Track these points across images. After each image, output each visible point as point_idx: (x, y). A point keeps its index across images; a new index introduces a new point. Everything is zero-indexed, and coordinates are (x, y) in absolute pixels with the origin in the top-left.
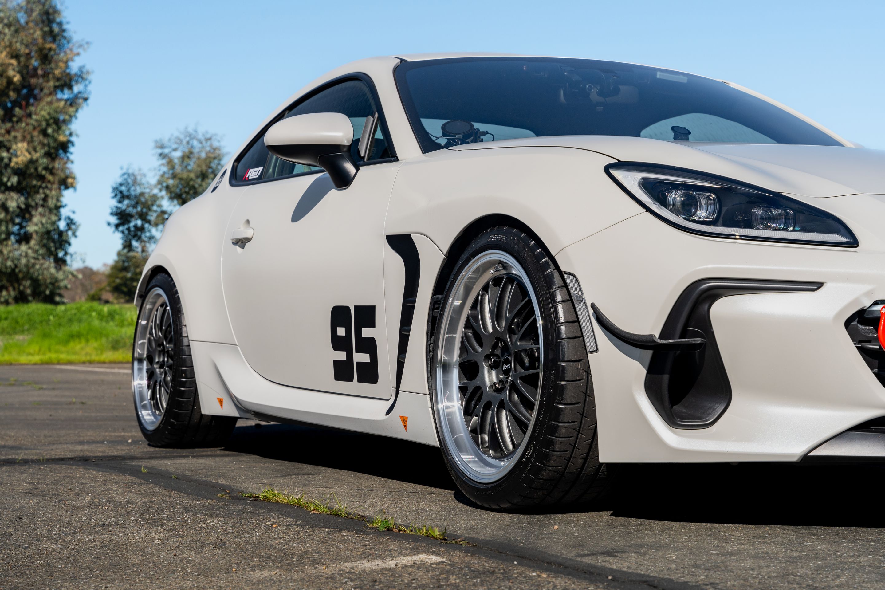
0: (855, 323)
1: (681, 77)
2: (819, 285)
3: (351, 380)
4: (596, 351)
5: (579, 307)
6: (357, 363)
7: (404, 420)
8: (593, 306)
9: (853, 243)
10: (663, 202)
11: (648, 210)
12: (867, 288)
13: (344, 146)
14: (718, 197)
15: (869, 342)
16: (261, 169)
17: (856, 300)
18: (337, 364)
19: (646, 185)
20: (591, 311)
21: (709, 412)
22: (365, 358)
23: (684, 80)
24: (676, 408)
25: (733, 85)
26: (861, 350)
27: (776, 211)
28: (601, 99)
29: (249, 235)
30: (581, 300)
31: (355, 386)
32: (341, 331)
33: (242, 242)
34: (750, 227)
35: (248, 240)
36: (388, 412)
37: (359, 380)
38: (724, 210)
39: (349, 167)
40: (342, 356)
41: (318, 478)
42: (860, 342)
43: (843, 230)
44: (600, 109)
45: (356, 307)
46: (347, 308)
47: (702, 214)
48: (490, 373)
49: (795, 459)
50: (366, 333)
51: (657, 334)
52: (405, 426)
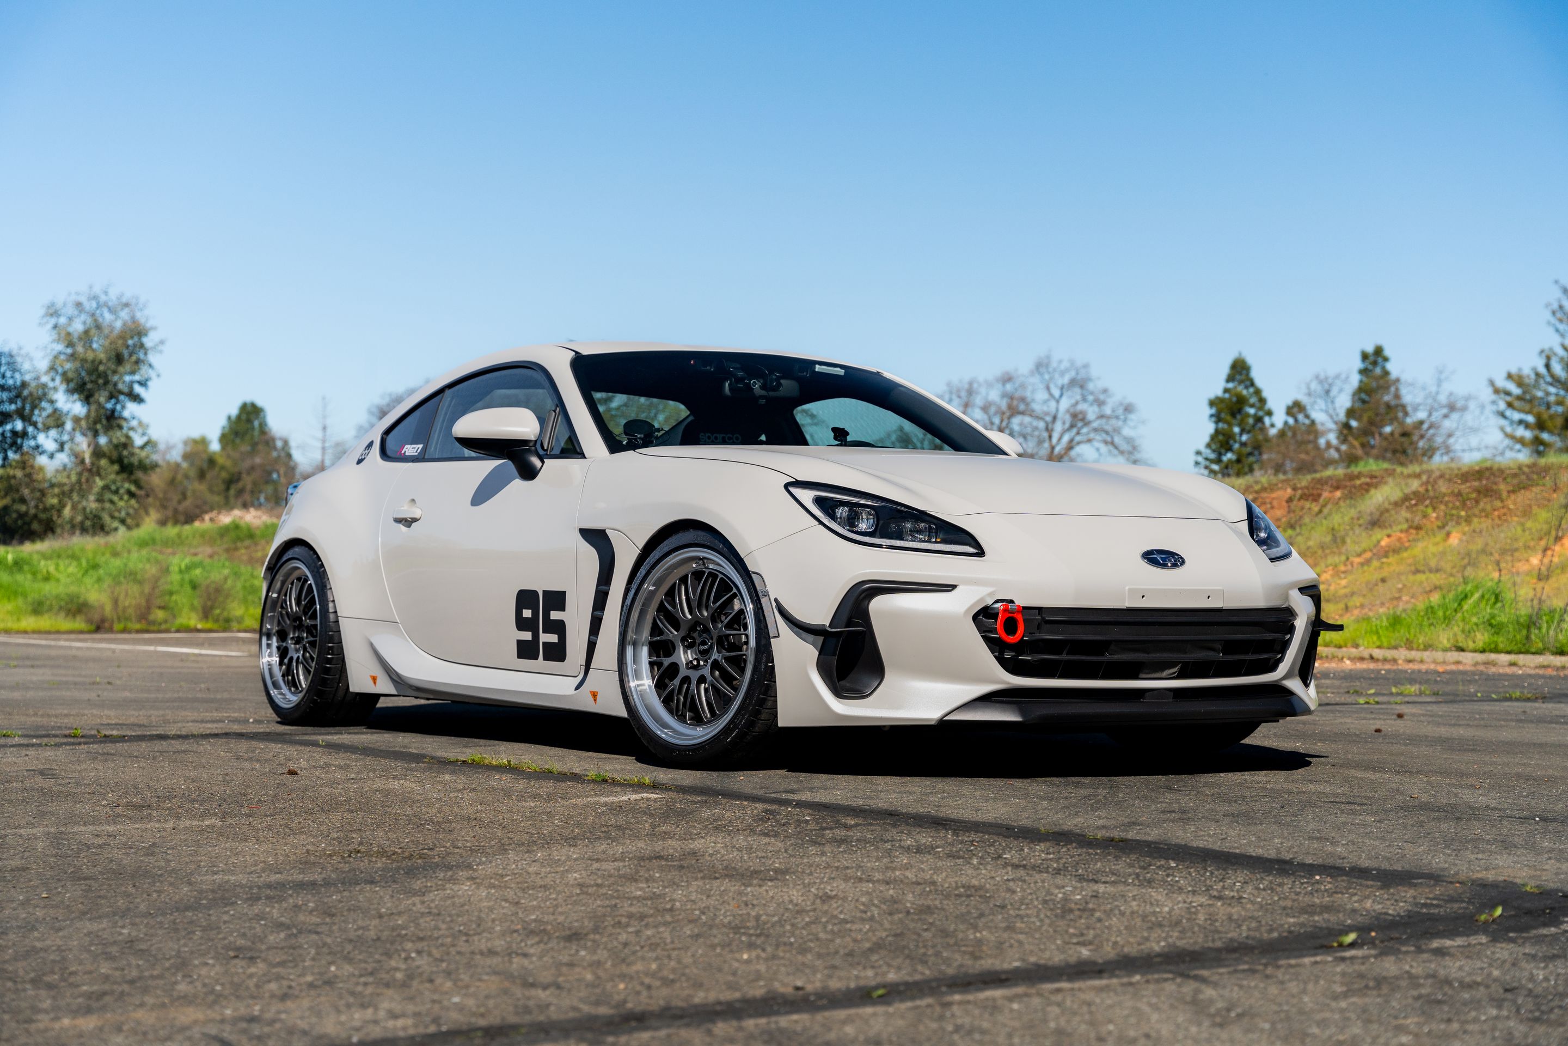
0: (981, 617)
1: (838, 369)
2: (952, 587)
3: (536, 658)
4: (778, 636)
5: (764, 601)
6: (544, 643)
7: (594, 695)
8: (776, 600)
9: (981, 553)
10: (833, 517)
11: (821, 523)
12: (990, 590)
13: (530, 441)
14: (876, 513)
15: (991, 632)
16: (421, 446)
17: (982, 600)
18: (520, 644)
19: (819, 501)
20: (774, 604)
21: (867, 686)
22: (553, 638)
23: (841, 372)
24: (842, 683)
25: (888, 375)
26: (986, 639)
27: (923, 525)
28: (763, 393)
29: (417, 516)
30: (766, 594)
31: (540, 663)
32: (527, 613)
33: (408, 522)
34: (901, 538)
35: (415, 520)
36: (577, 688)
37: (545, 659)
38: (881, 522)
39: (536, 461)
40: (527, 636)
41: (503, 748)
42: (984, 632)
43: (973, 543)
44: (763, 401)
45: (544, 592)
46: (535, 593)
47: (863, 526)
48: (685, 652)
49: (933, 723)
50: (555, 615)
51: (827, 623)
52: (595, 700)
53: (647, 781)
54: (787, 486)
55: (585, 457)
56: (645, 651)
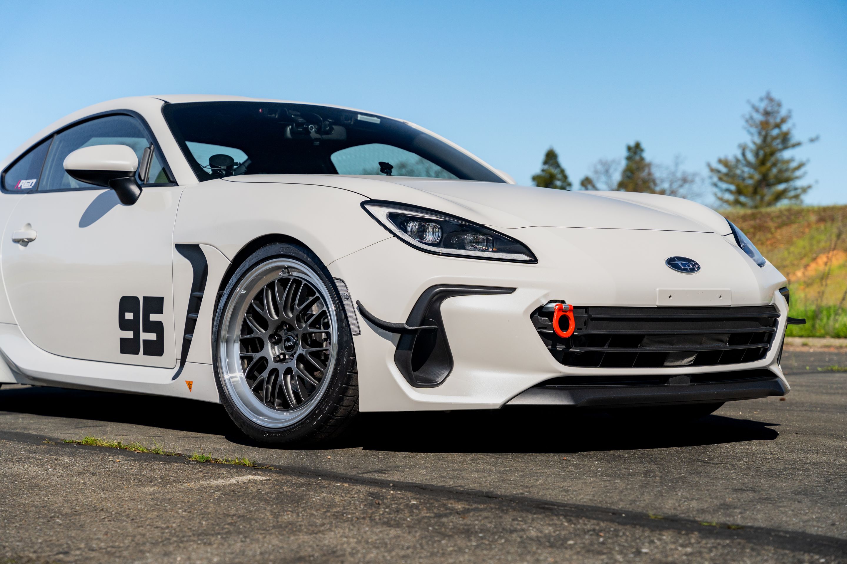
0: (536, 315)
1: (375, 118)
2: (510, 290)
3: (137, 353)
4: (359, 334)
5: (346, 303)
6: (144, 341)
7: (190, 384)
8: (358, 302)
9: (534, 261)
10: (405, 230)
11: (395, 235)
12: (544, 292)
13: (130, 172)
14: (441, 228)
15: (545, 328)
16: (34, 181)
17: (538, 300)
18: (123, 341)
19: (392, 217)
20: (356, 306)
21: (438, 376)
22: (152, 336)
23: (377, 121)
24: (417, 373)
25: (413, 125)
26: (540, 333)
27: (481, 237)
28: (318, 136)
29: (32, 237)
30: (349, 297)
31: (141, 357)
32: (129, 316)
33: (25, 242)
34: (464, 248)
35: (31, 240)
36: (174, 378)
37: (145, 353)
38: (445, 235)
39: (134, 189)
40: (129, 335)
41: (108, 429)
42: (540, 328)
43: (527, 252)
44: (317, 143)
45: (145, 298)
46: (136, 299)
47: (430, 238)
48: (273, 348)
49: (497, 407)
50: (154, 317)
51: (404, 321)
52: (190, 388)
53: (248, 463)
54: (363, 204)
55: (178, 185)
56: (236, 347)
